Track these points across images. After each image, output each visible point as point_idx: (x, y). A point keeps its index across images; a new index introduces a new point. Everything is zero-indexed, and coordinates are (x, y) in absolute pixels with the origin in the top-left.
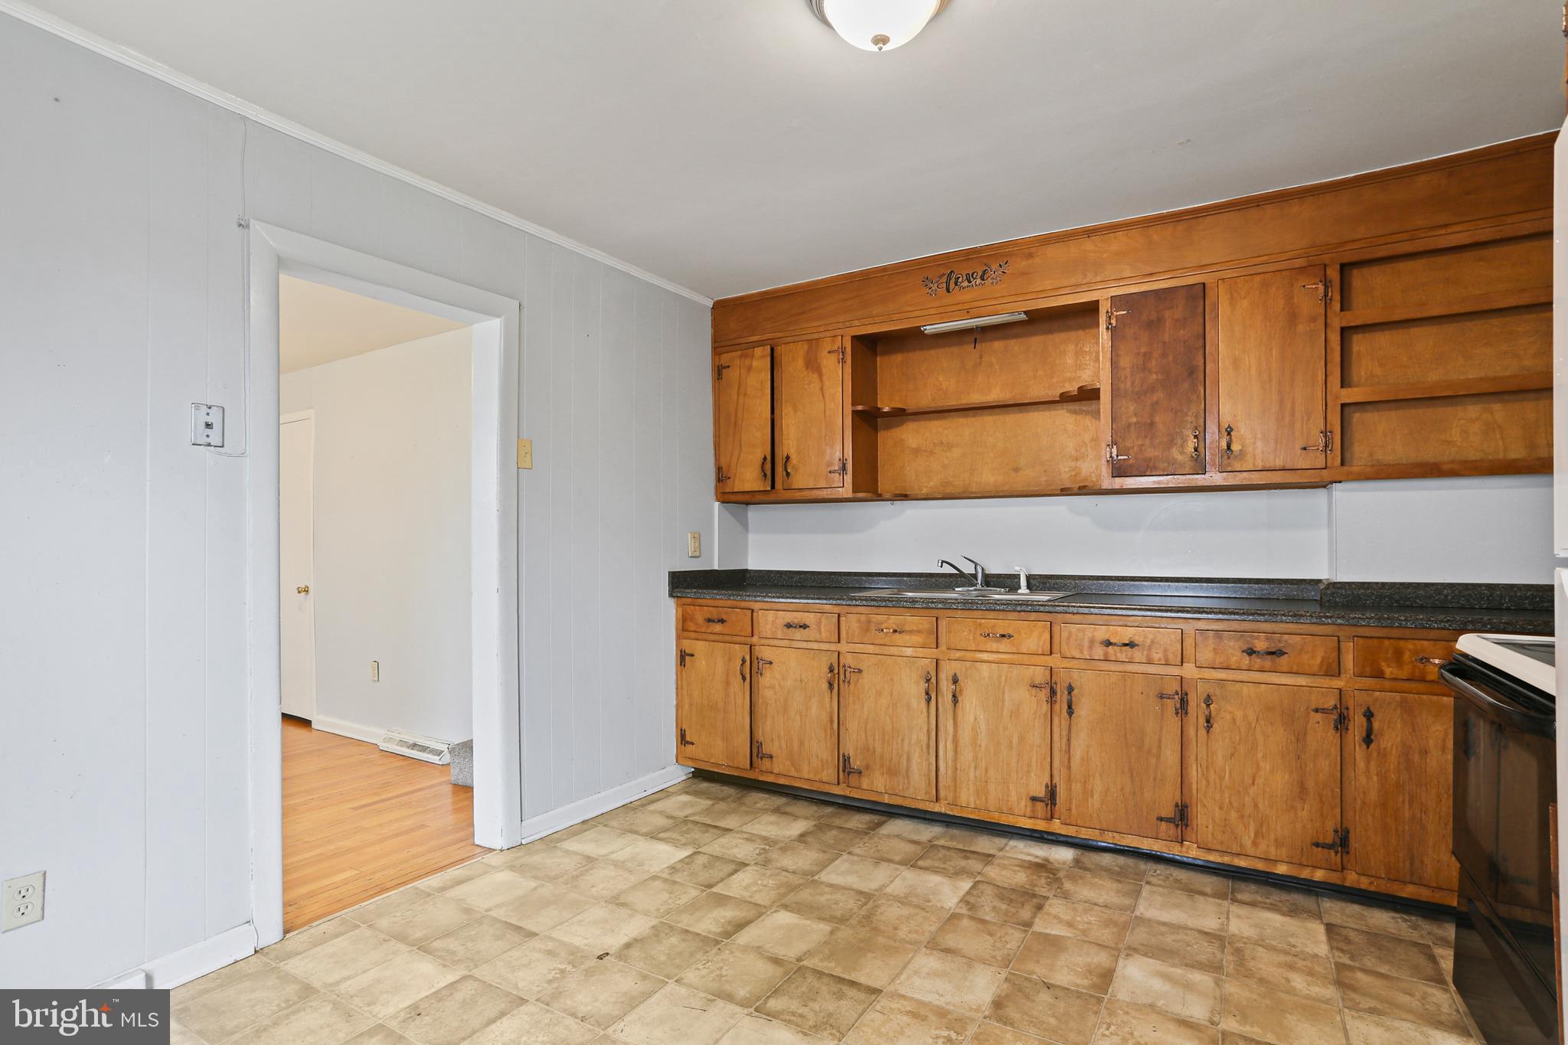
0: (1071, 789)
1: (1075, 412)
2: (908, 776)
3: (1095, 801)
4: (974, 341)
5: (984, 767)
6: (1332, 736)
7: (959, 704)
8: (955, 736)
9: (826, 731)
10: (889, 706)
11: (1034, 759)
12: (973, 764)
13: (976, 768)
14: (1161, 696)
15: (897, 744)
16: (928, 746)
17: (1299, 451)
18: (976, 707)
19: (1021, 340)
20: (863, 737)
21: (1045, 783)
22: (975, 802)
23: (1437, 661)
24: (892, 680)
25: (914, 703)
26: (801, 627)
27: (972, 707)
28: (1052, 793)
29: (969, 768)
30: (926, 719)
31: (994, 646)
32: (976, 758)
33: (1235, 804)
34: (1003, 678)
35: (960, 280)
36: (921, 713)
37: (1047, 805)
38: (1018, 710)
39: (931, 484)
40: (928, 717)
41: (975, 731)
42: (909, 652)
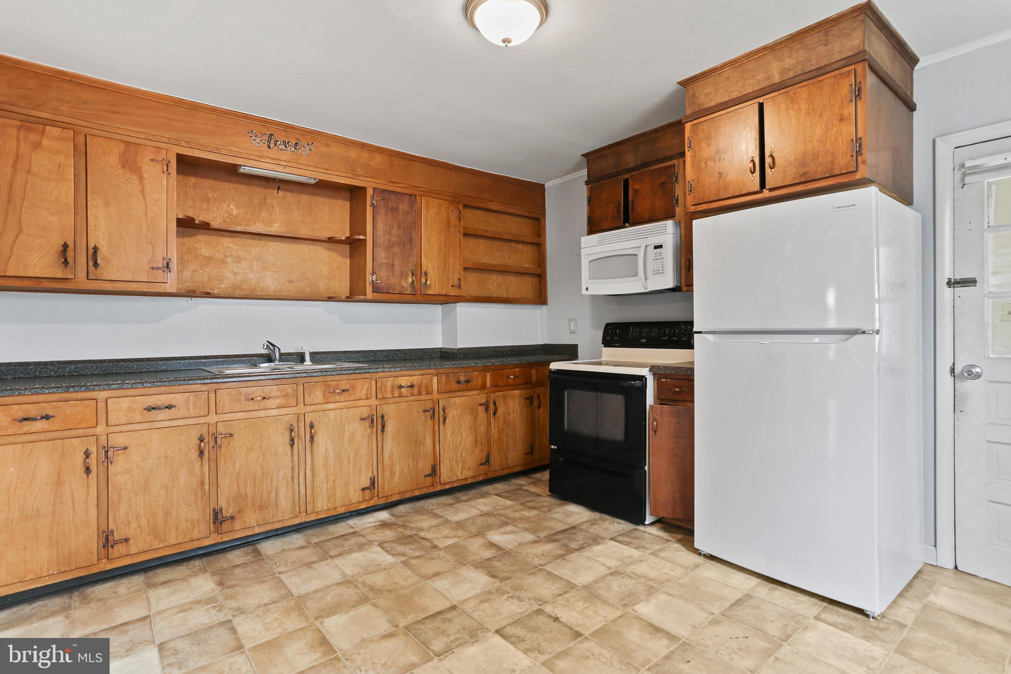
0: (384, 475)
1: (329, 249)
2: (276, 506)
3: (396, 478)
4: (277, 188)
5: (333, 479)
6: (485, 414)
7: (315, 443)
8: (312, 465)
9: (196, 494)
10: (259, 457)
11: (363, 464)
12: (325, 481)
13: (327, 482)
14: (425, 411)
15: (267, 484)
16: (293, 478)
17: (451, 287)
18: (326, 441)
19: (294, 194)
20: (235, 488)
21: (369, 478)
22: (327, 505)
23: (512, 377)
24: (261, 436)
25: (281, 450)
26: (167, 407)
27: (324, 443)
28: (373, 482)
29: (323, 483)
30: (290, 459)
31: (338, 398)
32: (327, 476)
33: (454, 457)
34: (344, 418)
35: (279, 143)
36: (287, 455)
37: (371, 490)
38: (353, 436)
39: (223, 286)
40: (292, 456)
41: (326, 458)
42: (274, 412)
